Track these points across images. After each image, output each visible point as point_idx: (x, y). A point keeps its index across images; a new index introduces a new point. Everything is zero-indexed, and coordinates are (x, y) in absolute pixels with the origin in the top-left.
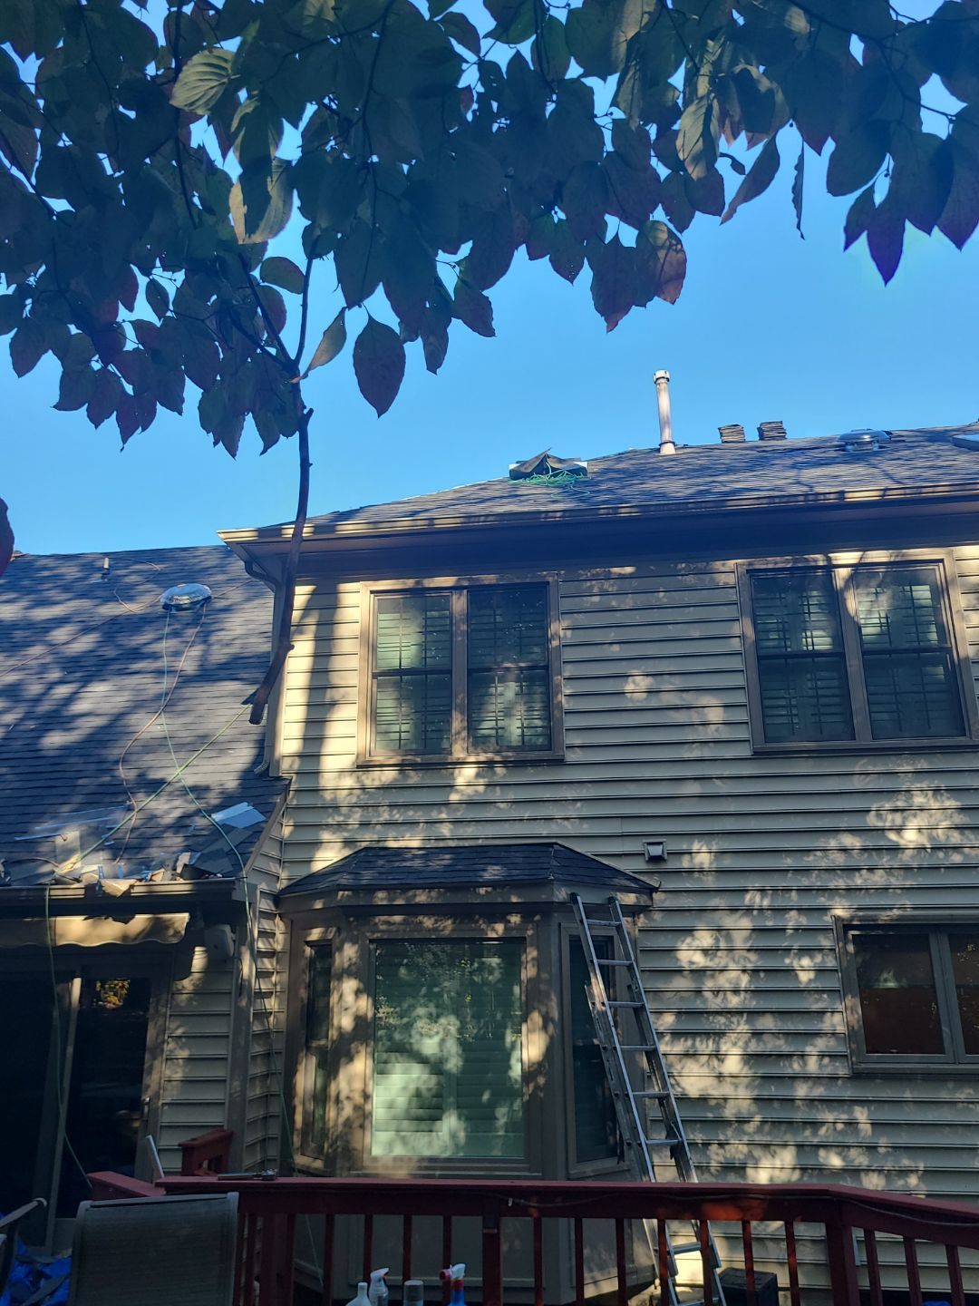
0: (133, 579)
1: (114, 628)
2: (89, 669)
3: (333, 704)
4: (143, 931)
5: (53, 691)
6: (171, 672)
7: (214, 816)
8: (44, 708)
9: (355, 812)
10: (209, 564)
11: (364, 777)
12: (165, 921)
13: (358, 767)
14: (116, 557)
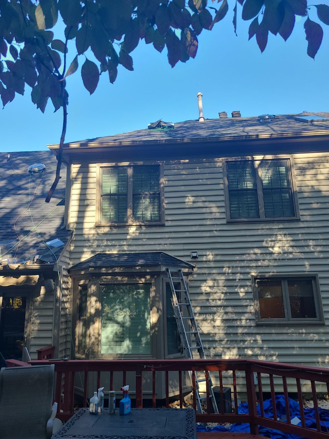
0: (18, 162)
1: (12, 178)
2: (3, 193)
3: (87, 205)
4: (23, 281)
6: (32, 194)
7: (47, 243)
9: (95, 242)
10: (45, 157)
11: (98, 230)
12: (31, 278)
13: (96, 227)
14: (13, 154)
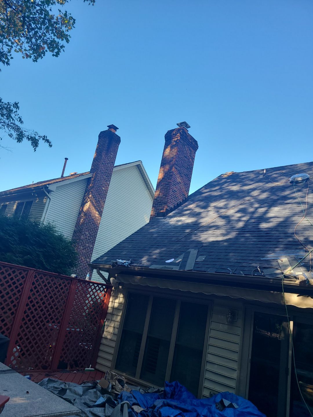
0: (275, 176)
5: (258, 210)
8: (256, 215)
14: (268, 170)
